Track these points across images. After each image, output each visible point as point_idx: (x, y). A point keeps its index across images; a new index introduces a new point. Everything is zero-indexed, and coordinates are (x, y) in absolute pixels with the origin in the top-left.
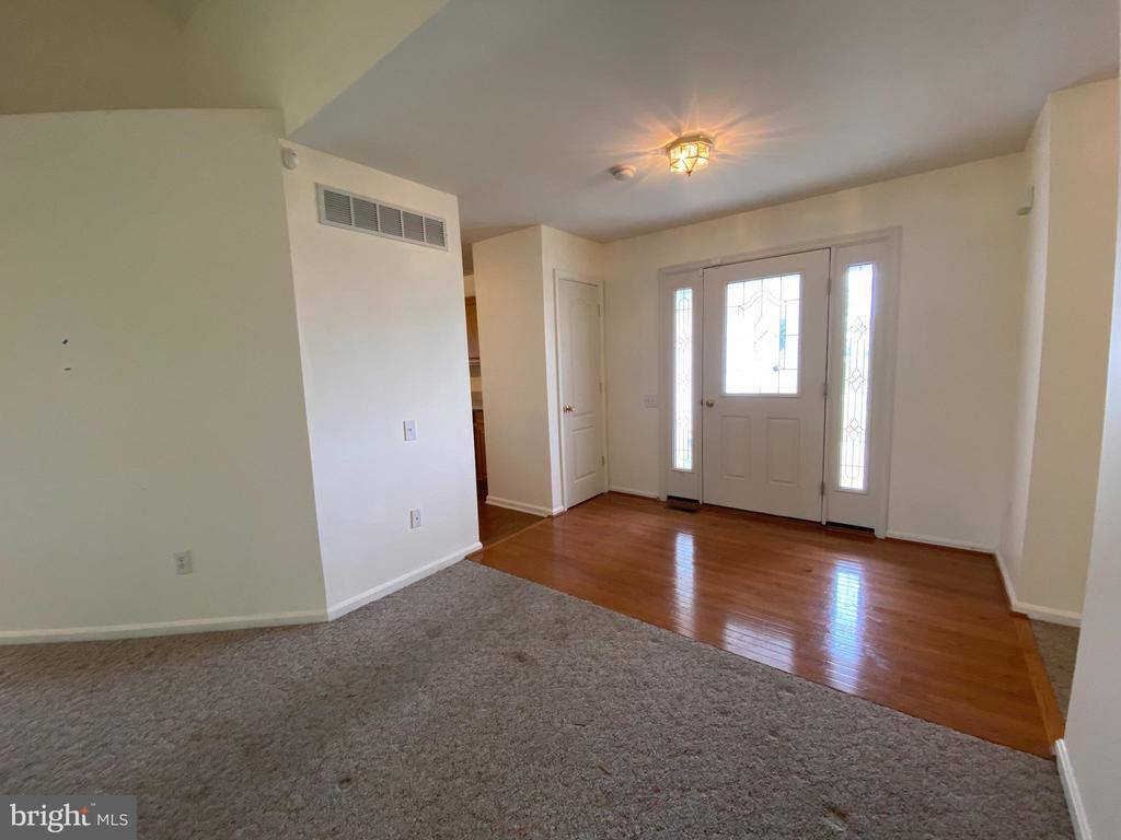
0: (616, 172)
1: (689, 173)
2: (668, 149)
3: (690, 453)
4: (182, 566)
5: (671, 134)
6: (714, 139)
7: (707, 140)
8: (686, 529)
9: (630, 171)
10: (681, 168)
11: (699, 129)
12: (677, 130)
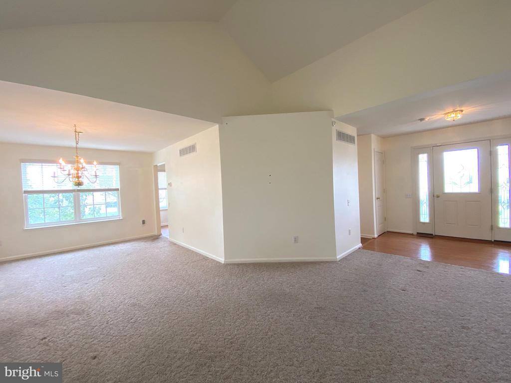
0: (422, 120)
4: (295, 241)
6: (464, 110)
9: (427, 119)
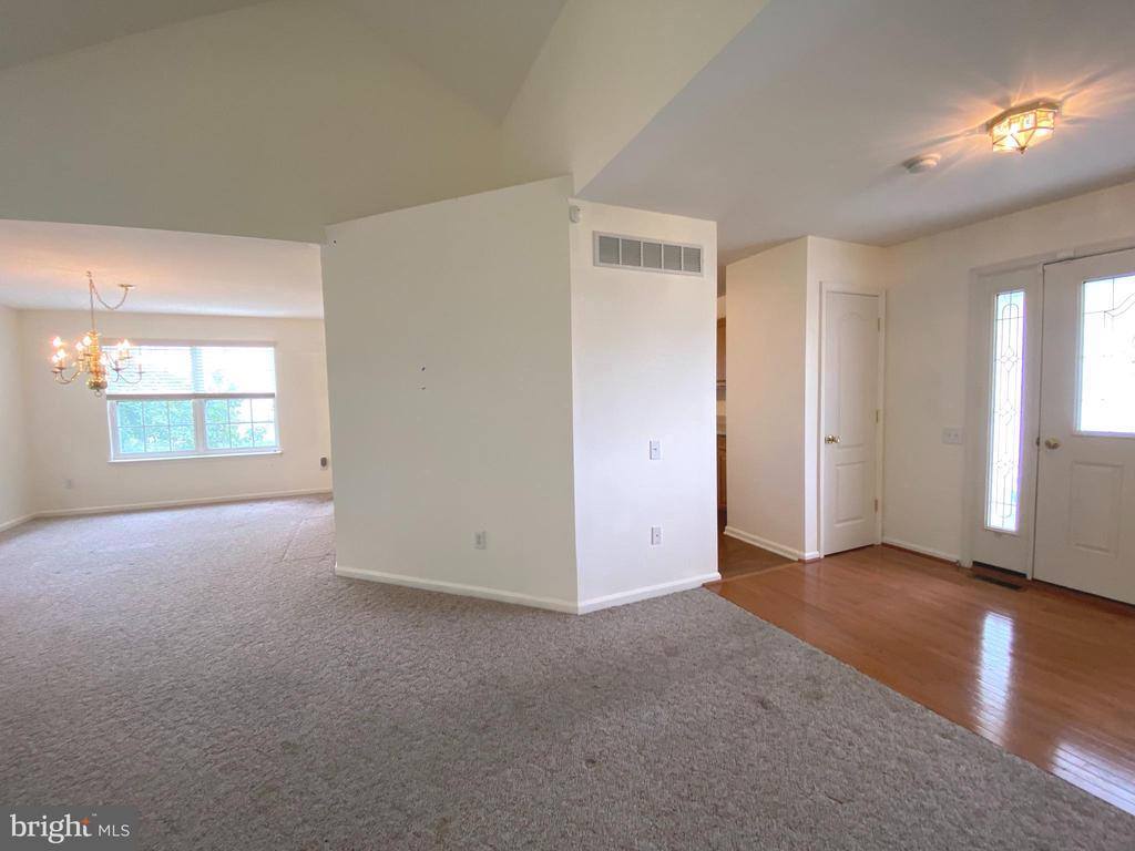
0: (912, 165)
1: (1022, 149)
2: (990, 126)
3: (1014, 509)
4: (479, 543)
5: (996, 107)
6: (1060, 102)
7: (1051, 105)
8: (1001, 608)
9: (932, 159)
10: (1009, 145)
11: (1038, 95)
12: (1003, 101)
